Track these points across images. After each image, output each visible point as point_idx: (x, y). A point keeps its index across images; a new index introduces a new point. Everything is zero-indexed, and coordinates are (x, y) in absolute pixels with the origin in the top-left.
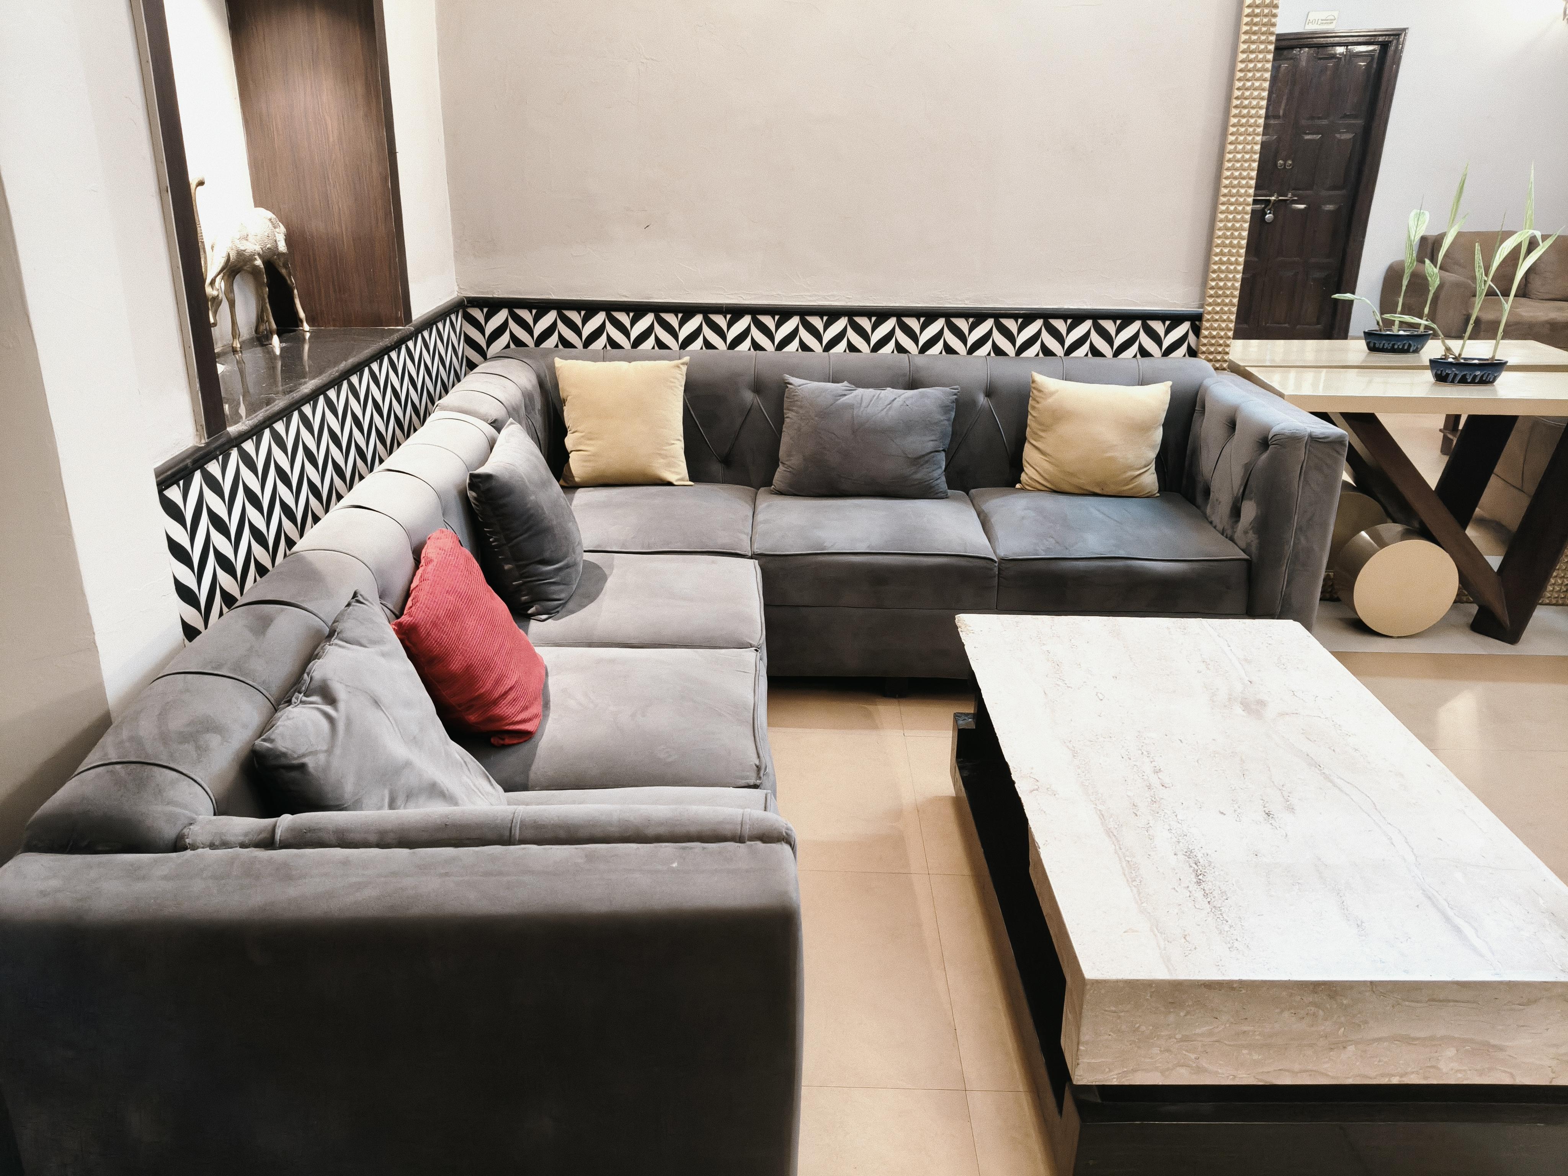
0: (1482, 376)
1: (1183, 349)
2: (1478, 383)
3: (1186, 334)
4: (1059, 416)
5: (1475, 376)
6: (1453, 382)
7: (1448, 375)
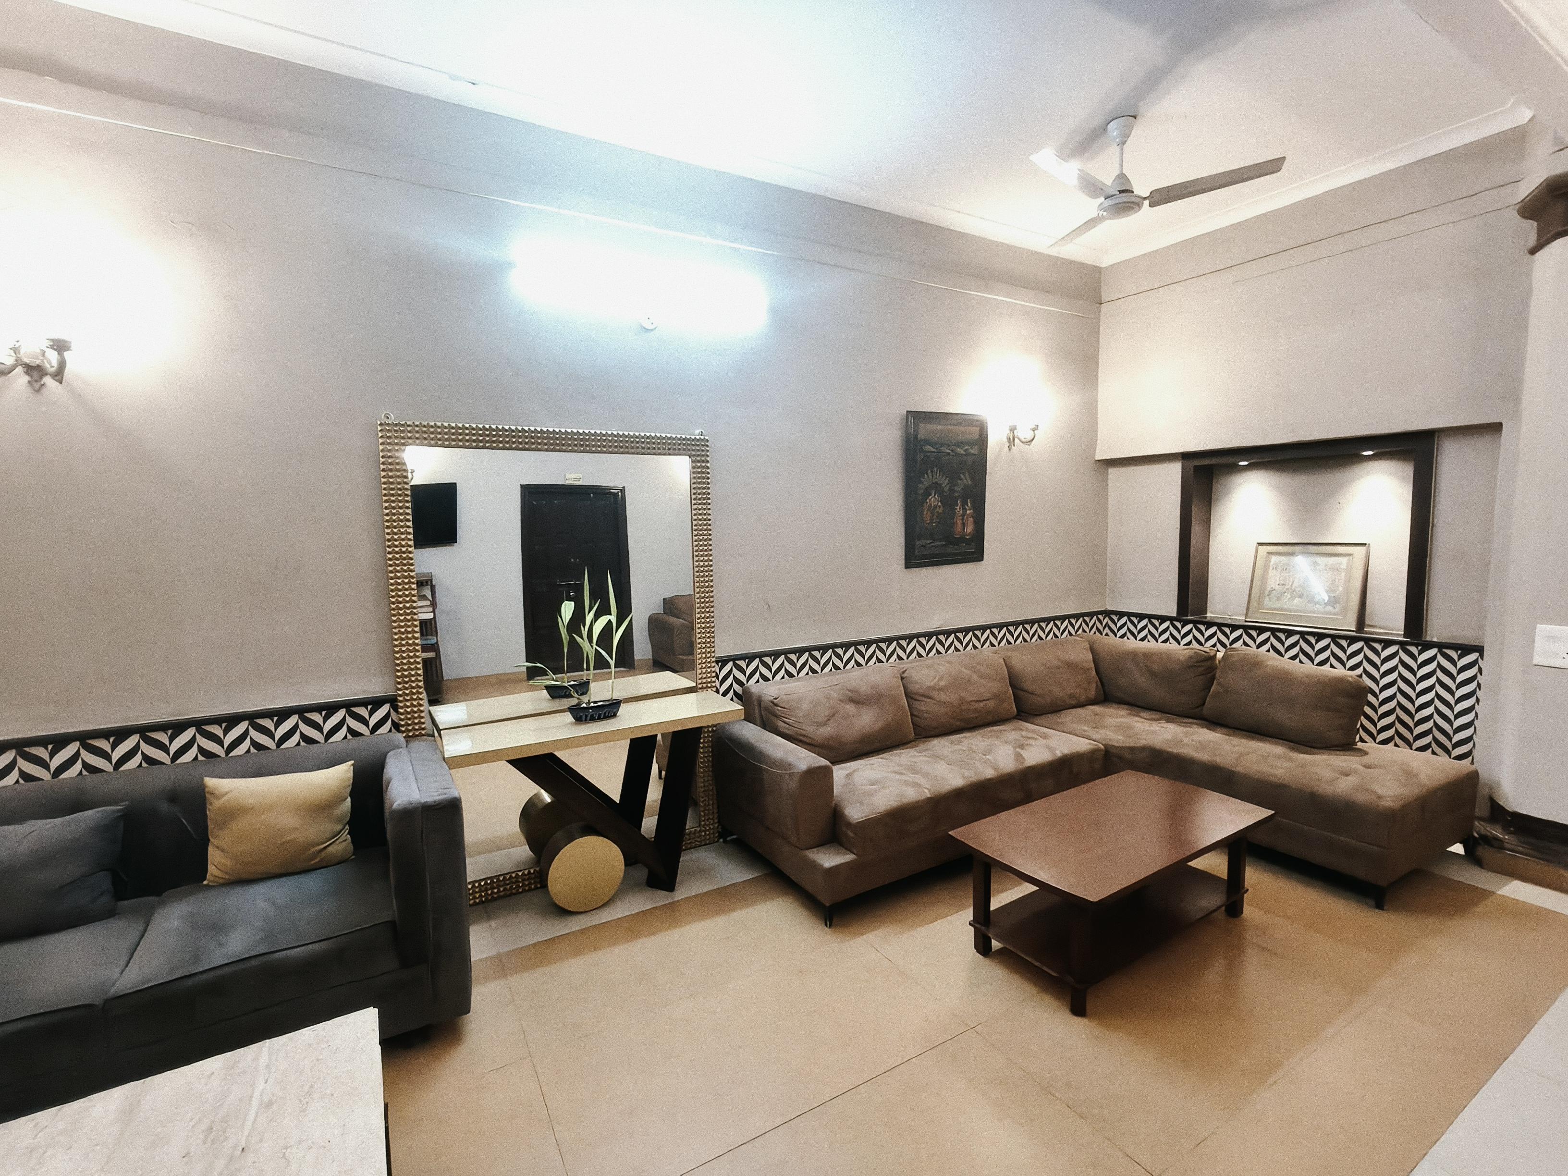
0: (605, 713)
1: (388, 724)
2: (603, 718)
3: (389, 713)
4: (234, 813)
5: (600, 715)
6: (586, 720)
7: (581, 716)
